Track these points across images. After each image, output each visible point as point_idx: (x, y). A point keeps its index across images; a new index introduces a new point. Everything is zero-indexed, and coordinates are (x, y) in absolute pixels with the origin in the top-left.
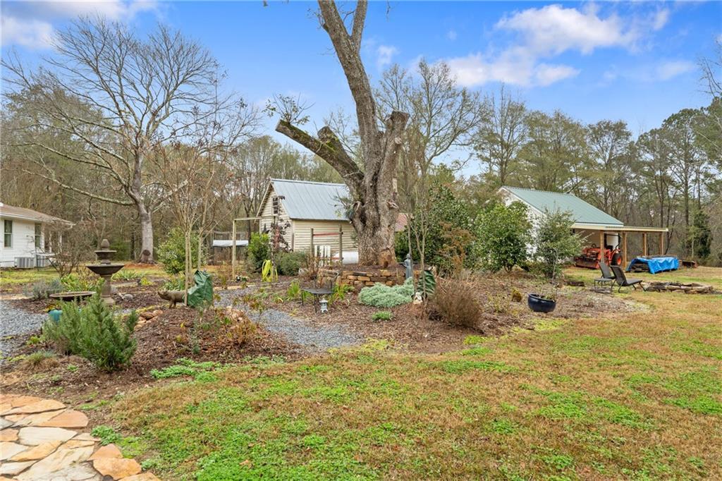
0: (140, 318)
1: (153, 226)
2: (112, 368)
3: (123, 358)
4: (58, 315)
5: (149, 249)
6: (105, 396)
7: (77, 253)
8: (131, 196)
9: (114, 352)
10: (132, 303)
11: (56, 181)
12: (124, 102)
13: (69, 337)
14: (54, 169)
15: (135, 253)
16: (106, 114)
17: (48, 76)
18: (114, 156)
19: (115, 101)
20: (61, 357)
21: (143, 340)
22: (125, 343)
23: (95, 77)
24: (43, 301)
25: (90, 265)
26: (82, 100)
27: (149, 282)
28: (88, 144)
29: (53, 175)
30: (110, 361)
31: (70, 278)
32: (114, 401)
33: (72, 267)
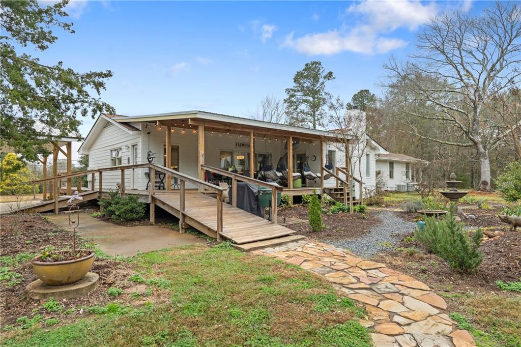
0: (484, 236)
1: (490, 161)
2: (462, 271)
3: (472, 265)
4: (423, 224)
5: (487, 180)
6: (459, 291)
7: (432, 183)
8: (471, 139)
9: (464, 259)
10: (475, 222)
11: (417, 134)
12: (464, 68)
13: (431, 242)
14: (416, 127)
15: (474, 183)
16: (450, 81)
17: (411, 66)
18: (457, 111)
19: (457, 70)
20: (426, 254)
21: (487, 254)
22: (473, 254)
23: (442, 57)
24: (413, 214)
25: (442, 191)
26: (433, 76)
27: (488, 207)
28: (438, 106)
29: (416, 131)
30: (461, 264)
31: (428, 200)
32: (466, 297)
33: (429, 192)
